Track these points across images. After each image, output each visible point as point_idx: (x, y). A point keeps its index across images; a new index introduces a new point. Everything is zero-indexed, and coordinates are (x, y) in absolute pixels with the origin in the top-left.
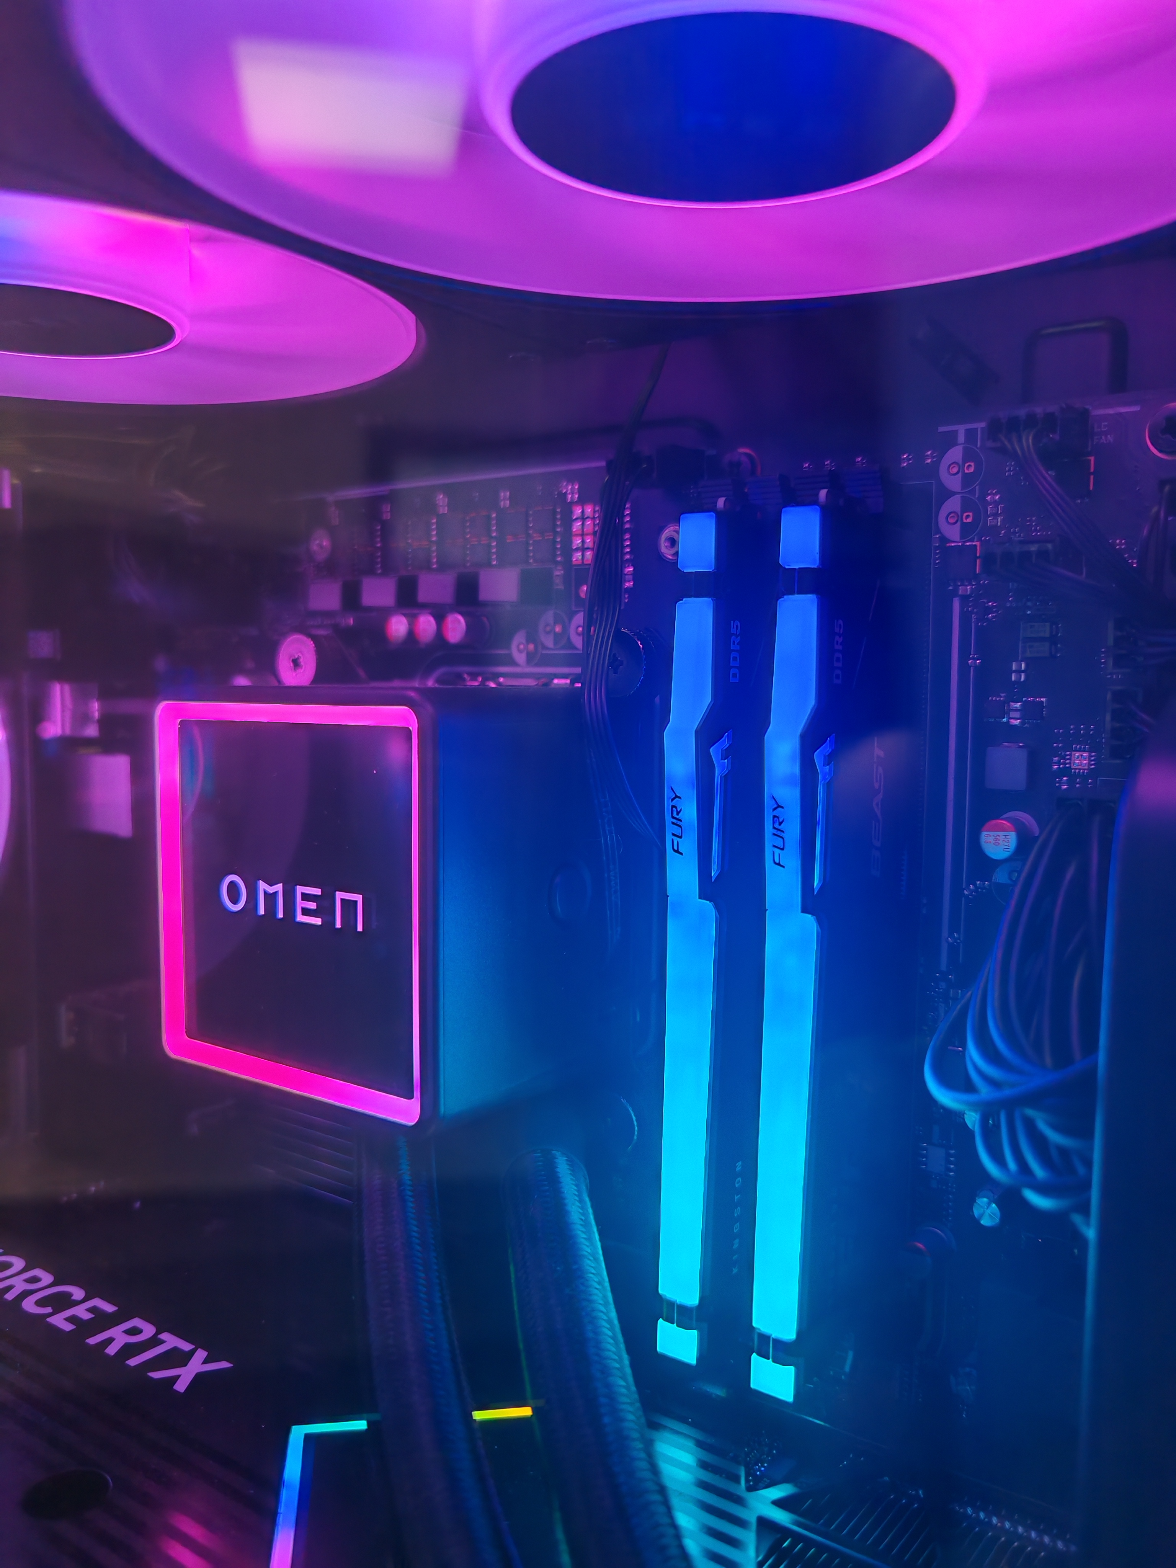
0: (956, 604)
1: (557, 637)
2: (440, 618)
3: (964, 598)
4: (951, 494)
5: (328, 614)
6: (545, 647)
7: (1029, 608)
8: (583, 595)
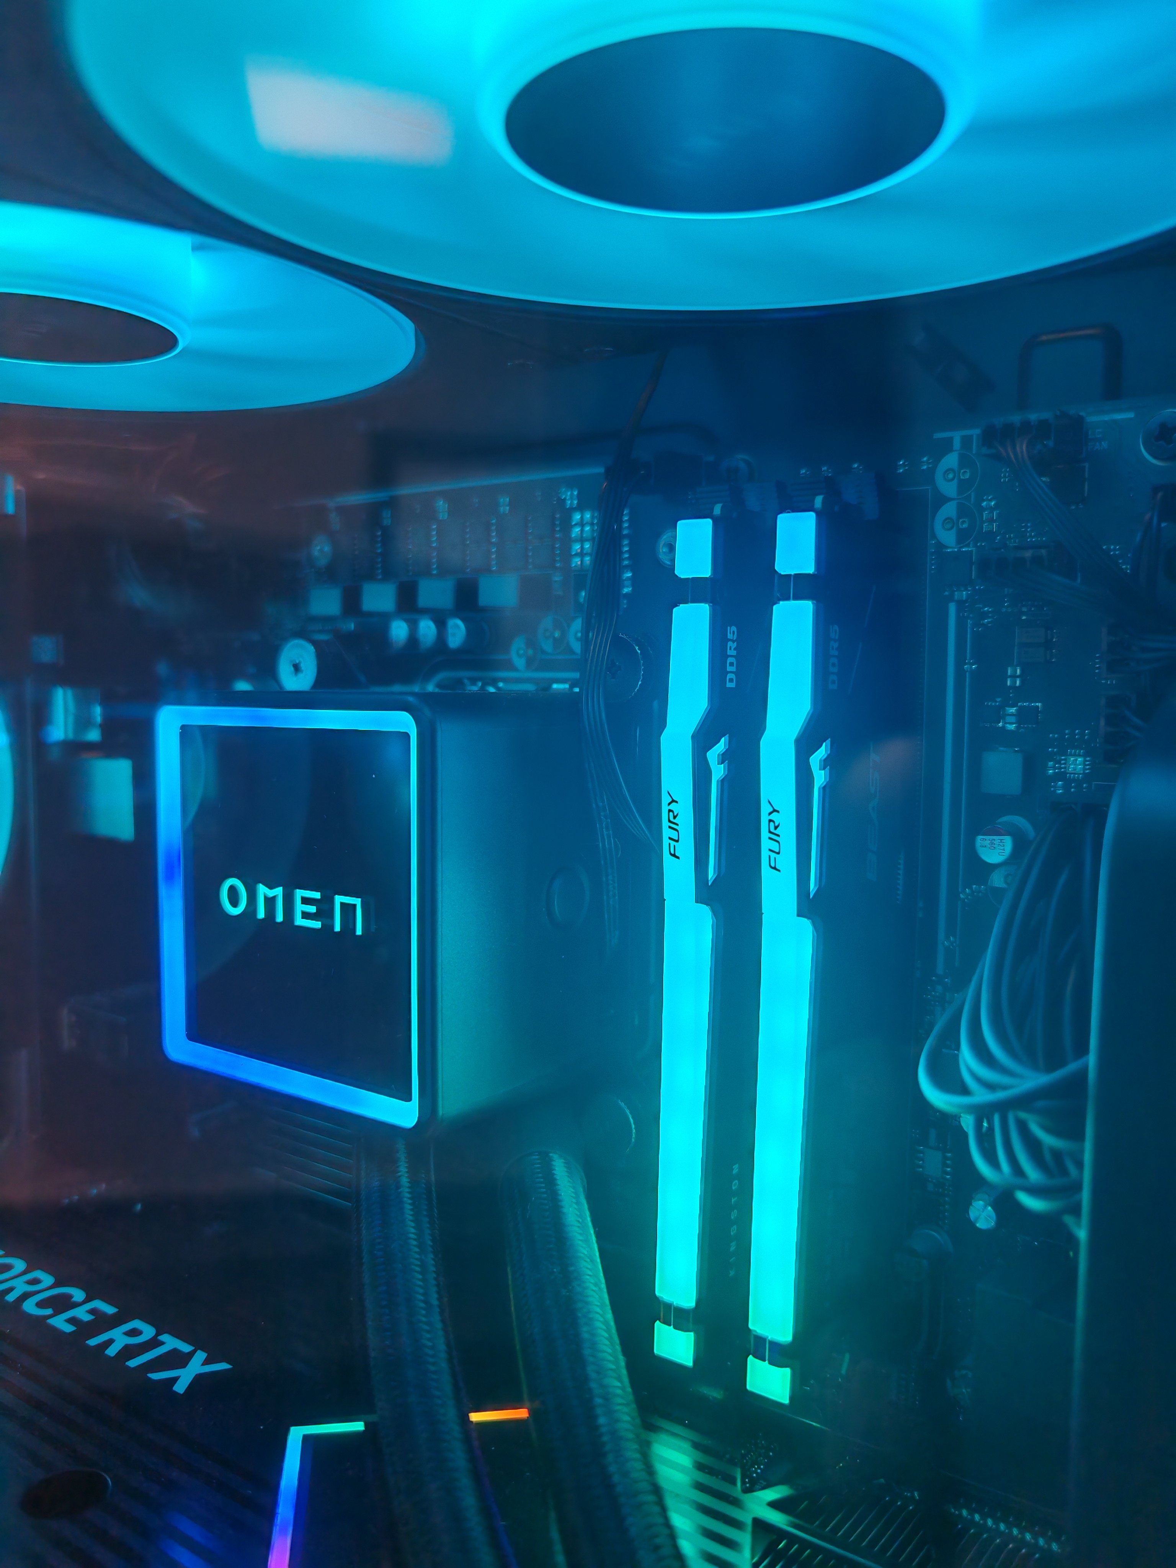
0: (952, 608)
1: (557, 643)
2: (441, 624)
3: (960, 604)
4: (948, 499)
5: (327, 619)
6: (543, 652)
7: (1024, 613)
8: (582, 600)
